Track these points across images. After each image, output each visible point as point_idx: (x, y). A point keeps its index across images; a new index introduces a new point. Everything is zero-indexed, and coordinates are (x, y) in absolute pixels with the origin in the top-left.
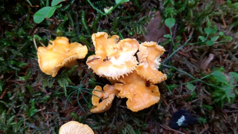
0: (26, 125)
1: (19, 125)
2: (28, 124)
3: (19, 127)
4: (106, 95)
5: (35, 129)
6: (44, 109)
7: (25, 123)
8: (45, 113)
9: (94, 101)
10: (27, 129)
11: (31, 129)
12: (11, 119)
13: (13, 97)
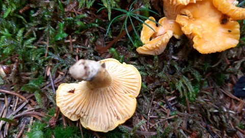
0: (48, 55)
1: (38, 53)
2: (50, 54)
3: (39, 56)
4: (160, 30)
5: (59, 62)
6: (74, 40)
7: (46, 52)
8: (74, 46)
9: (144, 37)
10: (48, 61)
11: (54, 61)
12: (30, 41)
13: (36, 15)
